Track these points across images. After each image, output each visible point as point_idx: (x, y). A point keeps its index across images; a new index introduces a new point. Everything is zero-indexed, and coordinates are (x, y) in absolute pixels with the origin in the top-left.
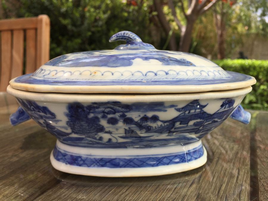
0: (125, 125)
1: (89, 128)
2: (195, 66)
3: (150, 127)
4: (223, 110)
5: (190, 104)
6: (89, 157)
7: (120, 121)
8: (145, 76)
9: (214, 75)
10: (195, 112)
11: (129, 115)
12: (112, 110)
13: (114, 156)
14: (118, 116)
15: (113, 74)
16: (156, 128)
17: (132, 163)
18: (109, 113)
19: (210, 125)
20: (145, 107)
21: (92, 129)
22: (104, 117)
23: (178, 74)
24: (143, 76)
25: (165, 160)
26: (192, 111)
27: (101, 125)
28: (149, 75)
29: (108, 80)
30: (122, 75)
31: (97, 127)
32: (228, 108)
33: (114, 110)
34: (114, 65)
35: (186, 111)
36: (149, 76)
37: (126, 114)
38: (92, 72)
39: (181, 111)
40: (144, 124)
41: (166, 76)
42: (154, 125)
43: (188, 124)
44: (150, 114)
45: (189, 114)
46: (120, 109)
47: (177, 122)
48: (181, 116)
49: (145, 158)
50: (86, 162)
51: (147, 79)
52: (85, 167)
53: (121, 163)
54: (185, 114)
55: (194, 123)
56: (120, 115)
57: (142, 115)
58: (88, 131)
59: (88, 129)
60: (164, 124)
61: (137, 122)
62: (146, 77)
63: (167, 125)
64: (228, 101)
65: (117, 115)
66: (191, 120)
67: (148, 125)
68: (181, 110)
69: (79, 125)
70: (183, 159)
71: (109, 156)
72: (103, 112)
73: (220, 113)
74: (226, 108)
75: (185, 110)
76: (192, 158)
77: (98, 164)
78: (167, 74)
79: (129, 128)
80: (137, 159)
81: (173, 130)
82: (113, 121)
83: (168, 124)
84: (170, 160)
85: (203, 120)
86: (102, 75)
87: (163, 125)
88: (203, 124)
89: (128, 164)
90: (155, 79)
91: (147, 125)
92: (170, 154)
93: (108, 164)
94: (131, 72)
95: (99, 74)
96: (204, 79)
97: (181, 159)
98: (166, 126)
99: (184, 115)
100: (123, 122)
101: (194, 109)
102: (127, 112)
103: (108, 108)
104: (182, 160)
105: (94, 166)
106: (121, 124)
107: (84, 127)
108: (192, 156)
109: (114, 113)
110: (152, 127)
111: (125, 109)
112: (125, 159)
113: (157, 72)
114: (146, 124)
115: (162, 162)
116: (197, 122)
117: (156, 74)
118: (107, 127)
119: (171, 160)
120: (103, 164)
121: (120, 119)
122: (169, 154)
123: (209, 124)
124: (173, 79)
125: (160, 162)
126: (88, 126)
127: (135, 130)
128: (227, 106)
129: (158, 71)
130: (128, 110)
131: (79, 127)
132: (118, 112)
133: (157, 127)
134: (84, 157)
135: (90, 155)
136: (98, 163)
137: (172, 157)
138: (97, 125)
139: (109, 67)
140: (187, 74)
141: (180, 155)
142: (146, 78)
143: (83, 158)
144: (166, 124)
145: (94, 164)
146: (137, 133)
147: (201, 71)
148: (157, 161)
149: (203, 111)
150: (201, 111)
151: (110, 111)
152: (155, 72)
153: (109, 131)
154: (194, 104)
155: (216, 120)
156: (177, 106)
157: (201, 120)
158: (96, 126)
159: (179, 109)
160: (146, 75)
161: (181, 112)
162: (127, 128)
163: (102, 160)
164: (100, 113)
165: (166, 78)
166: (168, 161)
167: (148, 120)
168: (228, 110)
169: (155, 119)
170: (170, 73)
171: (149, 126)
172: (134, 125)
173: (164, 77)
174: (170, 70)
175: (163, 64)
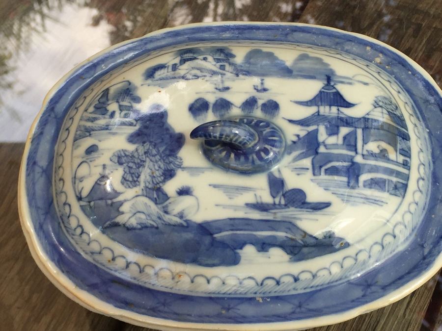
8: (261, 287)
15: (208, 282)
23: (314, 278)
24: (257, 287)
28: (267, 284)
29: (202, 292)
30: (224, 283)
34: (210, 262)
36: (267, 286)
38: (174, 274)
41: (294, 285)
51: (264, 291)
78: (296, 279)
86: (192, 282)
90: (275, 292)
94: (238, 278)
113: (280, 278)
117: (278, 283)
124: (305, 289)
129: (282, 276)
139: (200, 264)
140: (330, 273)
142: (262, 289)
147: (357, 255)
152: (277, 277)
160: (262, 284)
165: (294, 289)
170: (303, 277)
173: (291, 287)
174: (303, 272)
175: (292, 259)
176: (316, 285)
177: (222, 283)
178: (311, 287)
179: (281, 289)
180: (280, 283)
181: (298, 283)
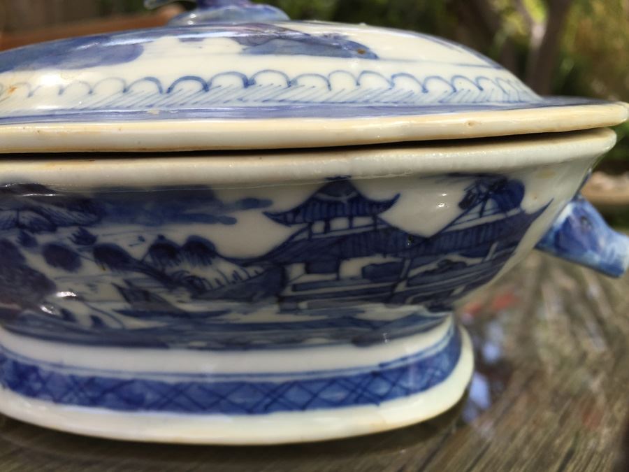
0: (108, 271)
2: (375, 57)
3: (197, 282)
4: (472, 220)
5: (324, 197)
6: (58, 371)
7: (83, 257)
8: (166, 95)
9: (450, 90)
10: (351, 227)
11: (104, 235)
12: (42, 218)
13: (129, 373)
14: (70, 238)
15: (61, 93)
16: (222, 286)
17: (182, 399)
18: (36, 227)
19: (436, 277)
20: (148, 206)
21: (18, 283)
22: (27, 242)
23: (289, 86)
24: (158, 95)
25: (293, 395)
26: (340, 224)
27: (36, 272)
28: (180, 90)
30: (91, 92)
31: (26, 275)
32: (495, 213)
33: (48, 217)
35: (311, 224)
36: (181, 93)
37: (93, 231)
38: (5, 89)
39: (294, 223)
40: (172, 269)
41: (243, 92)
42: (209, 273)
43: (337, 270)
44: (178, 234)
45: (329, 235)
46: (63, 212)
47: (290, 263)
48: (297, 242)
49: (226, 384)
50: (49, 386)
51: (171, 103)
52: (45, 399)
53: (150, 396)
54: (311, 234)
55: (363, 269)
56: (74, 235)
57: (151, 238)
58: (14, 291)
60: (246, 272)
61: (141, 262)
62: (168, 97)
63: (259, 275)
64: (491, 188)
65: (65, 236)
66: (344, 257)
67: (187, 275)
68: (290, 217)
70: (359, 391)
71: (114, 372)
72: (17, 224)
73: (466, 231)
74: (486, 213)
75: (308, 220)
76: (397, 389)
77: (82, 395)
78: (248, 83)
79: (128, 282)
80: (202, 387)
81: (288, 292)
82: (63, 258)
83: (260, 270)
84: (310, 392)
85: (396, 256)
86: (29, 95)
87: (243, 274)
88: (402, 276)
89: (170, 401)
91: (183, 272)
92: (313, 373)
93: (110, 396)
94: (124, 81)
95: (21, 92)
96: (396, 103)
97: (353, 391)
98: (254, 277)
99: (310, 239)
100: (96, 262)
101: (343, 215)
102: (91, 224)
103: (25, 208)
104: (354, 396)
105: (70, 402)
106: (90, 267)
108: (394, 384)
109: (52, 228)
110: (204, 279)
111: (81, 214)
112: (162, 384)
113: (212, 79)
114: (176, 268)
115: (281, 400)
116: (373, 265)
118: (56, 278)
119: (315, 396)
120: (97, 394)
121: (80, 250)
122: (308, 373)
123: (427, 273)
124: (264, 101)
125: (274, 401)
127: (152, 291)
128: (490, 204)
129: (218, 75)
130: (93, 217)
132: (65, 224)
133: (223, 281)
134: (45, 369)
135: (60, 366)
136: (81, 390)
137: (320, 385)
138: (23, 269)
140: (329, 86)
141: (347, 379)
142: (169, 99)
143: (43, 375)
144: (252, 271)
145: (71, 395)
146: (164, 302)
147: (393, 77)
148: (267, 395)
149: (383, 222)
150: (375, 225)
151: (37, 220)
152: (207, 78)
154: (338, 196)
155: (455, 258)
156: (267, 203)
157: (389, 259)
158: (21, 272)
159: (285, 214)
160: (170, 90)
161: (295, 229)
162: (119, 281)
163: (92, 382)
164: (8, 229)
165: (240, 100)
166: (305, 398)
167: (179, 257)
168: (502, 221)
169: (202, 250)
170: (262, 80)
171: (194, 277)
172: (137, 271)
173: (233, 96)
174: (265, 71)
175: (247, 51)
176: (293, 99)
177: (88, 91)
178: (281, 101)
179: (210, 99)
180: (210, 88)
181: (250, 90)
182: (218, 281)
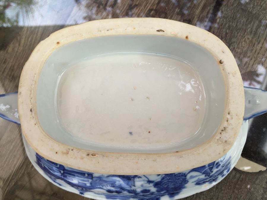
1: (168, 184)
21: (166, 183)
31: (160, 186)
58: (170, 180)
59: (170, 183)
63: (97, 186)
69: (177, 184)
72: (152, 195)
103: (148, 197)
106: (139, 190)
107: (172, 184)
118: (151, 187)
126: (168, 185)
127: (126, 185)
131: (178, 182)
138: (160, 188)
144: (99, 187)
153: (149, 184)
182: (107, 186)
